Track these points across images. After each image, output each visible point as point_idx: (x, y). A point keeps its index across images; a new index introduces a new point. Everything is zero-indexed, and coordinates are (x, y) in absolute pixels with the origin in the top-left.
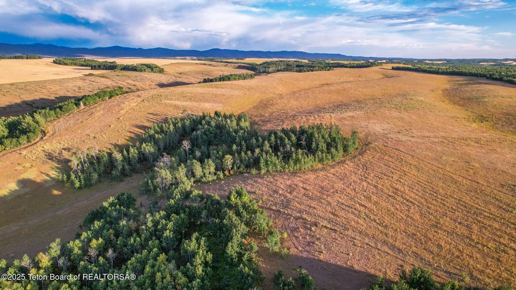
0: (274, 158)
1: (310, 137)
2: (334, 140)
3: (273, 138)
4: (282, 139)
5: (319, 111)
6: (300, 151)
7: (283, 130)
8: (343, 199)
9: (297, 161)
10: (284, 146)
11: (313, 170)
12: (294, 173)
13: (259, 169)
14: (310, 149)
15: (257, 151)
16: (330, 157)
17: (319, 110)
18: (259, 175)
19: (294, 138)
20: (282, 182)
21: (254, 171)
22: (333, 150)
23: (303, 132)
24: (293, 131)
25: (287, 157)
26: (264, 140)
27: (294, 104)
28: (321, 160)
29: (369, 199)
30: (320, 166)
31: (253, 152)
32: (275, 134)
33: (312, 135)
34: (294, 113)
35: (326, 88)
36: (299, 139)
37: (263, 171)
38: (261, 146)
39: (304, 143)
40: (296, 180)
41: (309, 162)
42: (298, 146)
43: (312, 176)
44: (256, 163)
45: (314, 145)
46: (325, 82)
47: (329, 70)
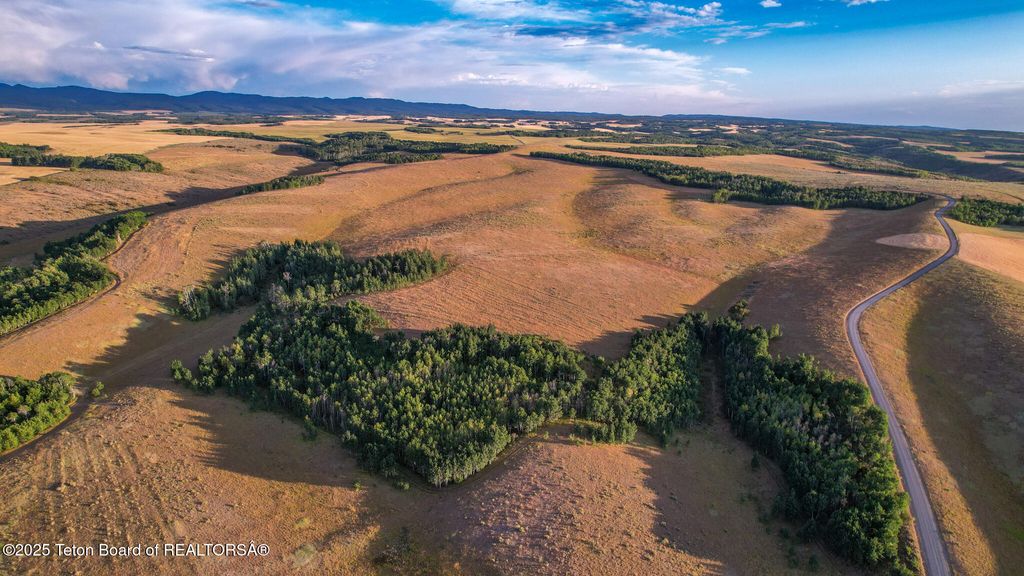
0: (375, 280)
1: (403, 262)
2: (424, 263)
3: (370, 265)
4: (378, 265)
5: (415, 234)
6: (395, 274)
7: (378, 257)
8: (427, 302)
9: (393, 281)
10: (382, 271)
11: (406, 287)
12: (392, 291)
13: (363, 290)
14: (404, 273)
15: (358, 276)
16: (419, 277)
17: (415, 231)
18: (364, 294)
19: (389, 264)
20: (382, 297)
21: (359, 292)
22: (422, 271)
23: (397, 257)
24: (388, 257)
25: (384, 279)
26: (362, 267)
27: (385, 224)
28: (413, 280)
29: (444, 301)
30: (412, 284)
31: (354, 277)
32: (372, 261)
33: (405, 260)
34: (386, 236)
35: (427, 197)
36: (394, 264)
37: (367, 291)
38: (361, 273)
39: (398, 267)
40: (394, 294)
41: (402, 281)
42: (394, 270)
43: (405, 291)
44: (360, 285)
45: (407, 268)
46: (428, 185)
47: (436, 159)
